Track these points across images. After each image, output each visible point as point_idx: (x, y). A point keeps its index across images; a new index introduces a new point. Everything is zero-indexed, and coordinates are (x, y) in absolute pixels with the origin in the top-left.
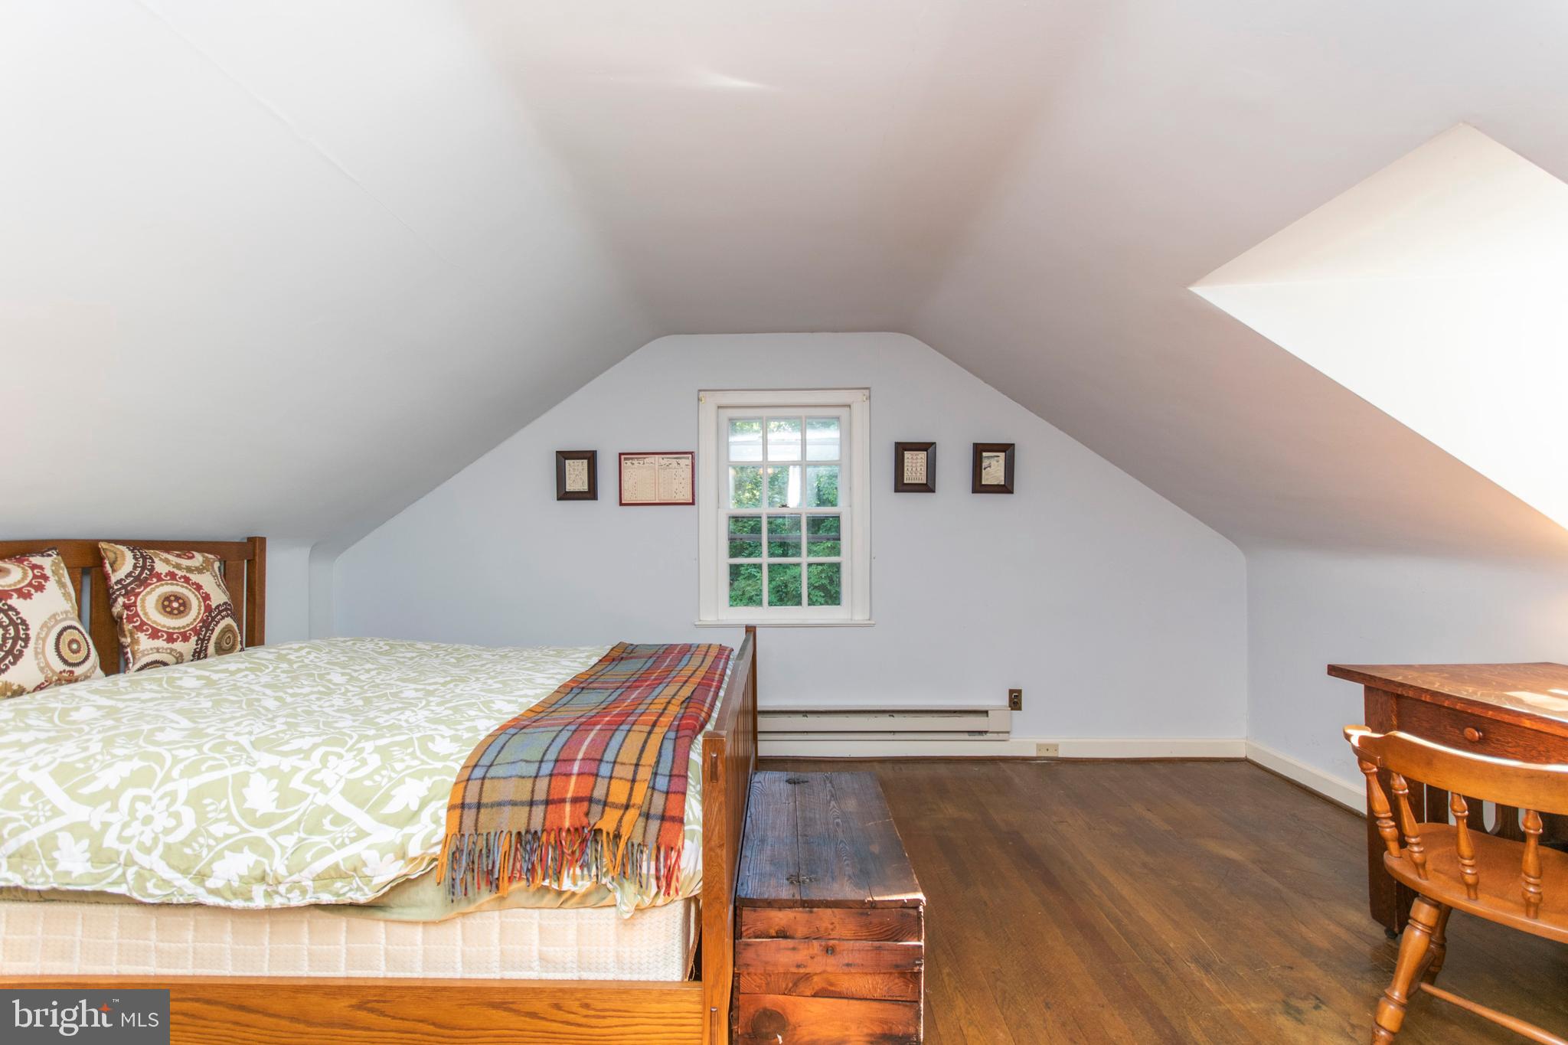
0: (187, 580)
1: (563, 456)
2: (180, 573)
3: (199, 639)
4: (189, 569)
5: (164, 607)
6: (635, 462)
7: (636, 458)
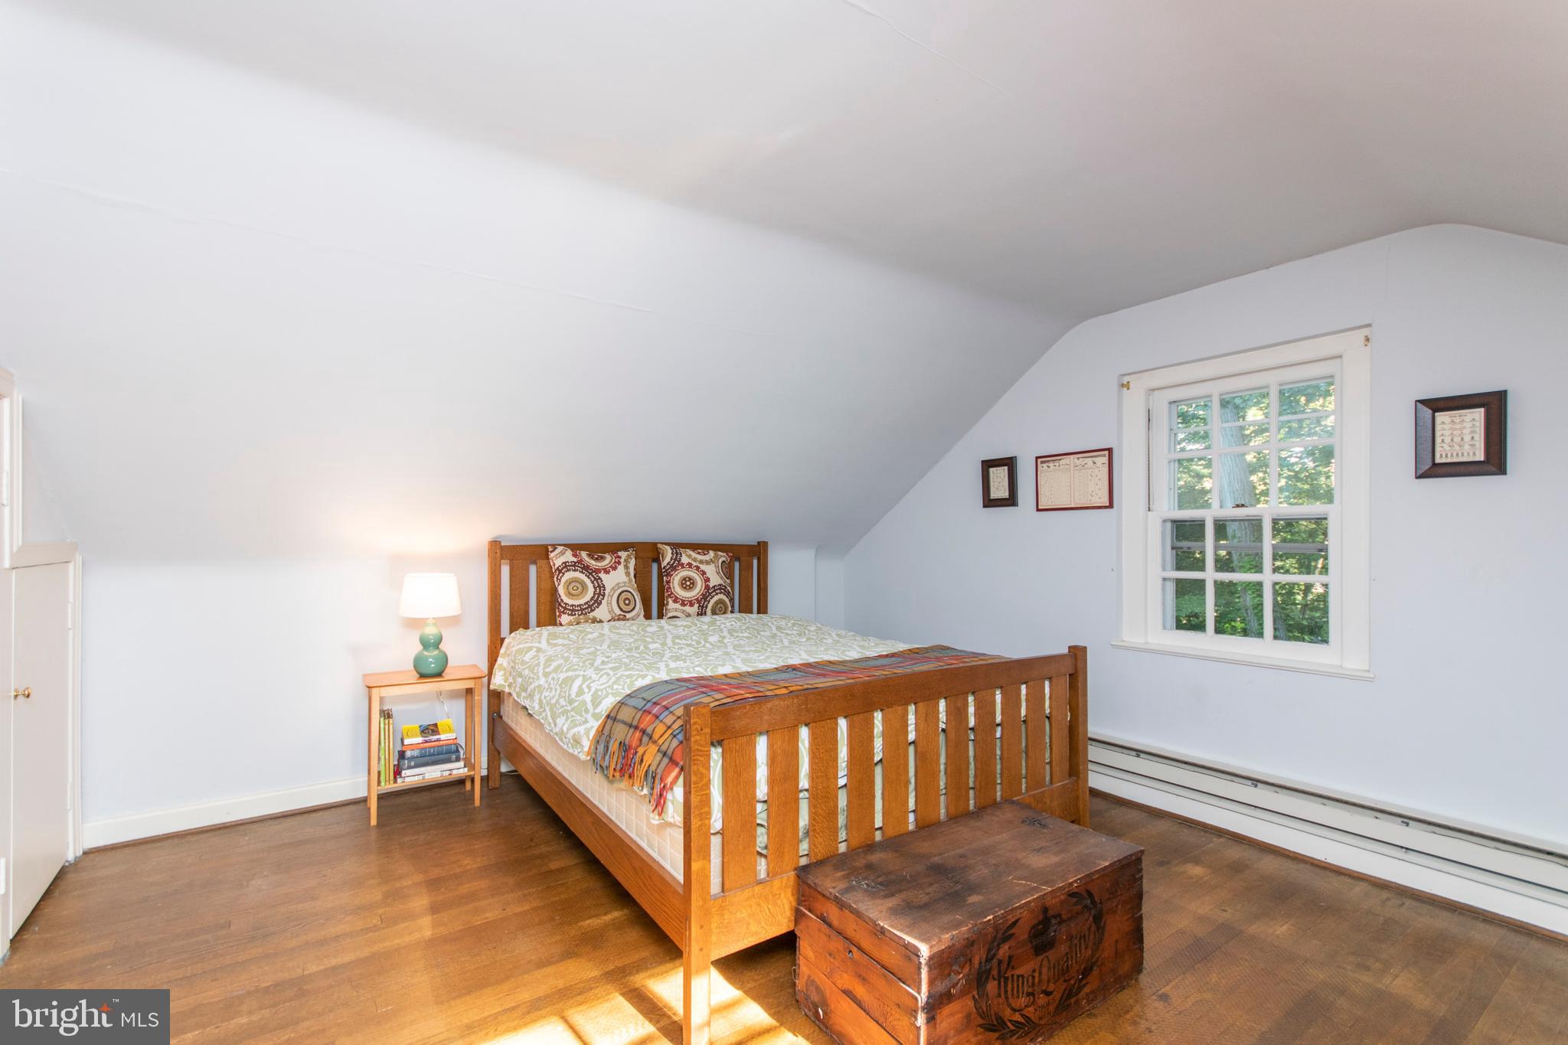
0: (698, 568)
1: (988, 465)
2: (694, 564)
3: (700, 606)
4: (701, 562)
5: (682, 584)
6: (1051, 464)
7: (1052, 461)
